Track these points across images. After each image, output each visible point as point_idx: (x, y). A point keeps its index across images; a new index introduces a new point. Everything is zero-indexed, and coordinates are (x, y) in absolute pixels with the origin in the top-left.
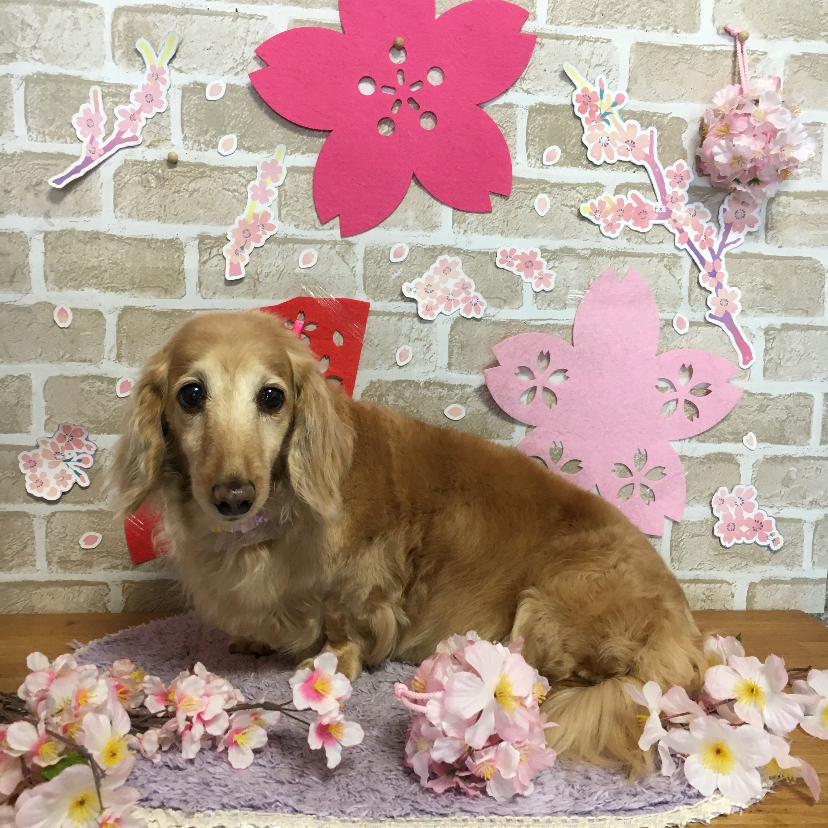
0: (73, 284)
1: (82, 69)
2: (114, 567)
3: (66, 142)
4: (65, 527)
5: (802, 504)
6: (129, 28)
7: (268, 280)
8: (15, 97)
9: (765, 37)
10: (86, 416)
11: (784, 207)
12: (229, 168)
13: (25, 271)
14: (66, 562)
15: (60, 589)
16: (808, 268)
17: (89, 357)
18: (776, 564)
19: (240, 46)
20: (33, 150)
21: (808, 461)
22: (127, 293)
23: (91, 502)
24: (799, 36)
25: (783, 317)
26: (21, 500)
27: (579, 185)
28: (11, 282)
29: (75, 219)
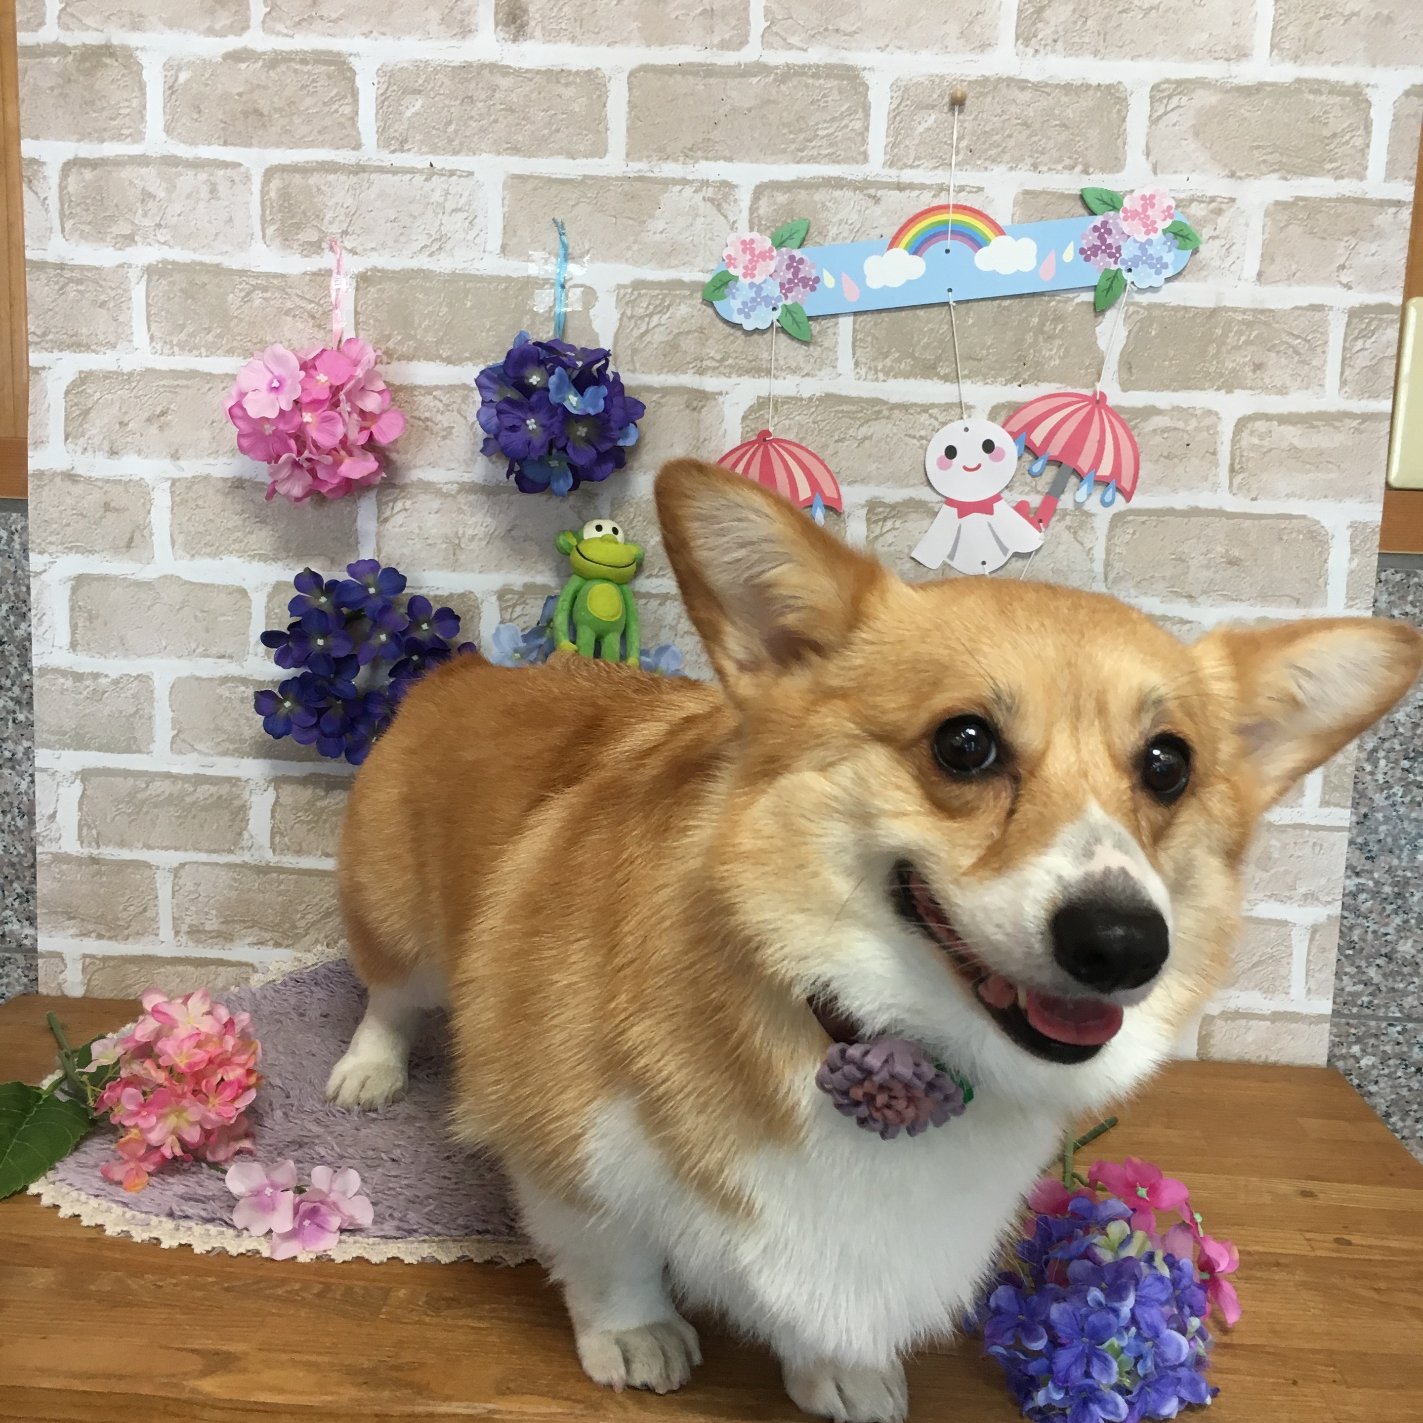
0: (208, 550)
1: (222, 254)
2: (261, 943)
3: (200, 355)
4: (198, 885)
5: (1290, 898)
6: (285, 194)
7: (474, 545)
8: (134, 294)
9: (1232, 175)
10: (225, 732)
11: (1261, 438)
12: (420, 387)
13: (146, 532)
14: (199, 931)
15: (191, 969)
16: (1299, 532)
17: (229, 651)
18: (1246, 989)
19: (437, 214)
20: (158, 367)
21: (1299, 832)
22: (280, 563)
23: (231, 852)
24: (1289, 172)
25: (1258, 608)
26: (140, 845)
27: (933, 406)
28: (129, 545)
29: (211, 460)
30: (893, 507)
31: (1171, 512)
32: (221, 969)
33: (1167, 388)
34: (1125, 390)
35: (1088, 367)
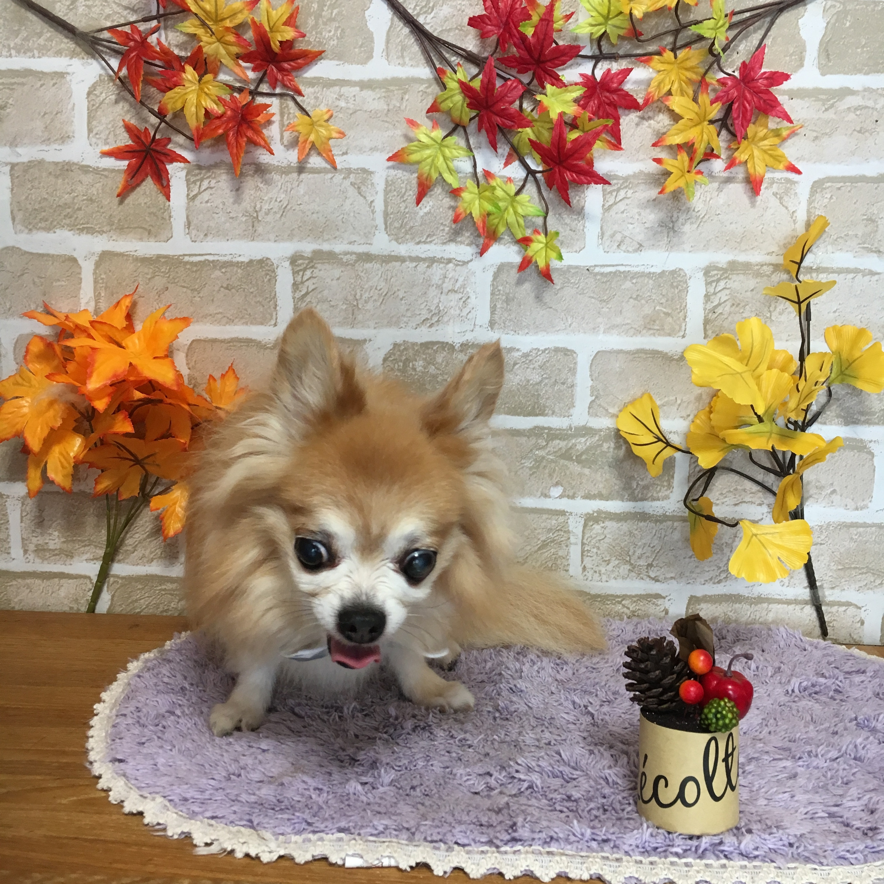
0: (43, 225)
2: (97, 559)
3: (33, 56)
4: (42, 511)
7: (269, 218)
14: (44, 550)
15: (38, 582)
22: (104, 235)
29: (44, 147)
30: (626, 179)
31: (863, 179)
32: (63, 581)
33: (859, 71)
34: (823, 74)
35: (791, 55)
